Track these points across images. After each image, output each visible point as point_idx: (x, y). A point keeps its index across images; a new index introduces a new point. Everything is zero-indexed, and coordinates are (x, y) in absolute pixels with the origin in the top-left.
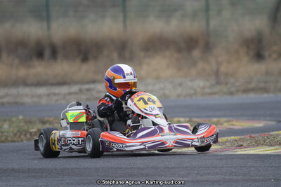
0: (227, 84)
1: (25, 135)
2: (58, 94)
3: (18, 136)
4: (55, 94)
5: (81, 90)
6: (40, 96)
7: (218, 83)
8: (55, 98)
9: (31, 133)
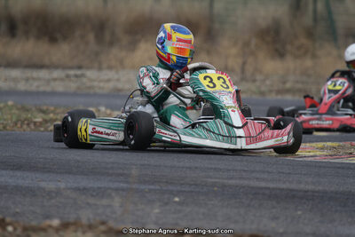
0: (254, 81)
1: (28, 124)
2: (39, 79)
3: (19, 125)
4: (34, 79)
5: (68, 76)
6: (15, 80)
7: (243, 79)
8: (36, 84)
9: (35, 123)
